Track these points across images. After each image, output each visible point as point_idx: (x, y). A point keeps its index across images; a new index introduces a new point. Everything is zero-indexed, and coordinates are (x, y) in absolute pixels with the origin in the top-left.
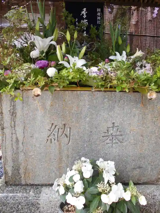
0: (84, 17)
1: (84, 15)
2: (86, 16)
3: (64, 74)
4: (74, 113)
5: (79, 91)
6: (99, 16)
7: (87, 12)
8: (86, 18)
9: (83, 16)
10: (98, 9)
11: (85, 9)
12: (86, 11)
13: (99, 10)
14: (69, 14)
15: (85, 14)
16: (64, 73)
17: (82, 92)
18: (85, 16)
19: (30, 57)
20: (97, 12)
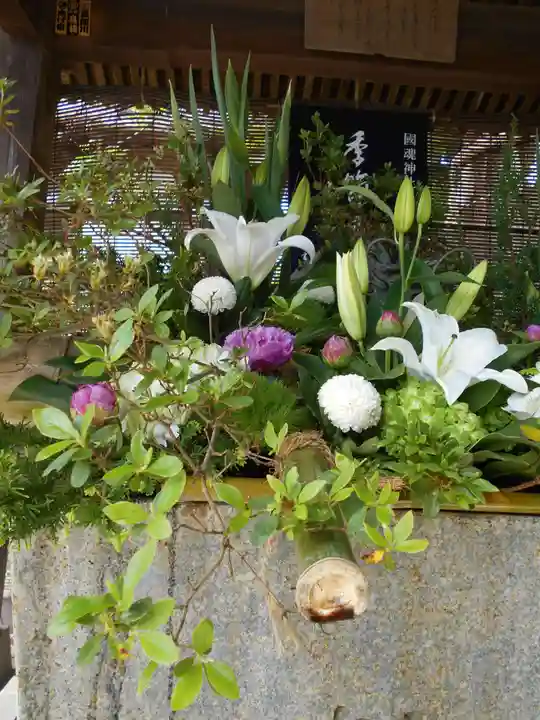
0: (358, 164)
1: (355, 156)
2: (362, 159)
3: (416, 413)
4: (469, 645)
5: (503, 520)
6: (409, 161)
7: (366, 146)
8: (364, 168)
9: (354, 161)
10: (408, 135)
11: (360, 134)
12: (362, 142)
13: (409, 139)
14: (333, 135)
15: (359, 152)
16: (416, 405)
17: (519, 524)
18: (359, 161)
19: (191, 306)
20: (403, 148)
